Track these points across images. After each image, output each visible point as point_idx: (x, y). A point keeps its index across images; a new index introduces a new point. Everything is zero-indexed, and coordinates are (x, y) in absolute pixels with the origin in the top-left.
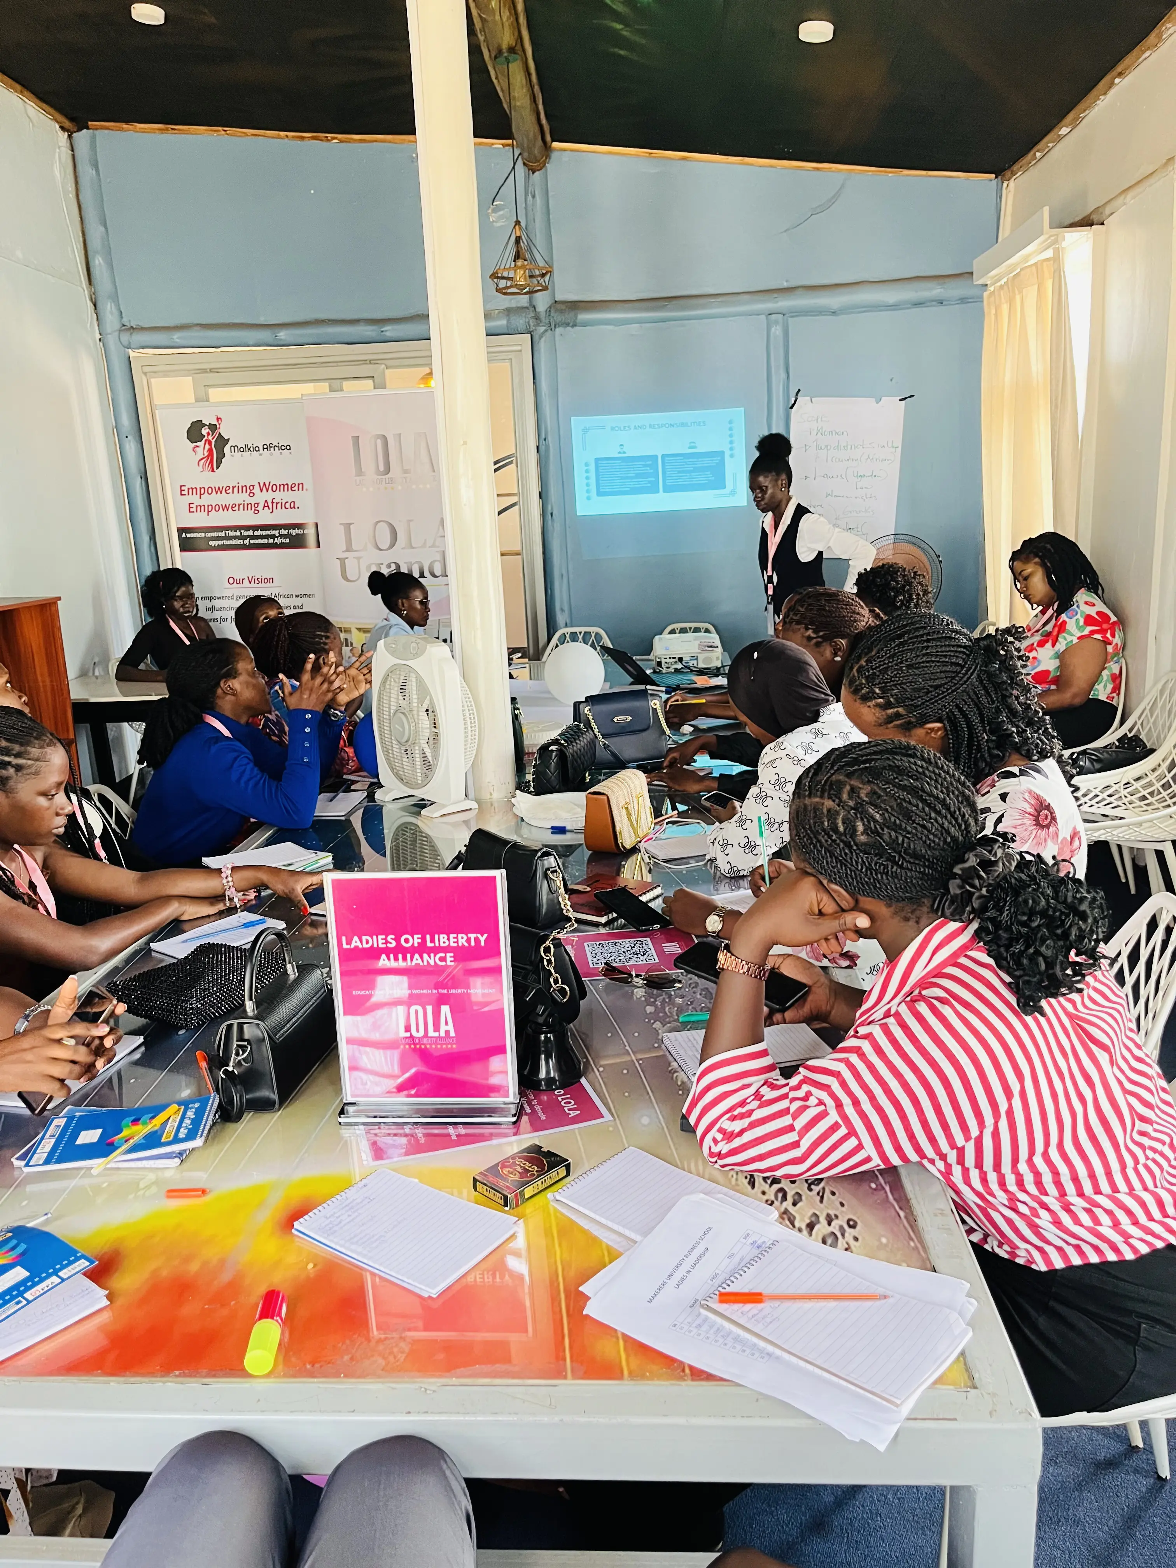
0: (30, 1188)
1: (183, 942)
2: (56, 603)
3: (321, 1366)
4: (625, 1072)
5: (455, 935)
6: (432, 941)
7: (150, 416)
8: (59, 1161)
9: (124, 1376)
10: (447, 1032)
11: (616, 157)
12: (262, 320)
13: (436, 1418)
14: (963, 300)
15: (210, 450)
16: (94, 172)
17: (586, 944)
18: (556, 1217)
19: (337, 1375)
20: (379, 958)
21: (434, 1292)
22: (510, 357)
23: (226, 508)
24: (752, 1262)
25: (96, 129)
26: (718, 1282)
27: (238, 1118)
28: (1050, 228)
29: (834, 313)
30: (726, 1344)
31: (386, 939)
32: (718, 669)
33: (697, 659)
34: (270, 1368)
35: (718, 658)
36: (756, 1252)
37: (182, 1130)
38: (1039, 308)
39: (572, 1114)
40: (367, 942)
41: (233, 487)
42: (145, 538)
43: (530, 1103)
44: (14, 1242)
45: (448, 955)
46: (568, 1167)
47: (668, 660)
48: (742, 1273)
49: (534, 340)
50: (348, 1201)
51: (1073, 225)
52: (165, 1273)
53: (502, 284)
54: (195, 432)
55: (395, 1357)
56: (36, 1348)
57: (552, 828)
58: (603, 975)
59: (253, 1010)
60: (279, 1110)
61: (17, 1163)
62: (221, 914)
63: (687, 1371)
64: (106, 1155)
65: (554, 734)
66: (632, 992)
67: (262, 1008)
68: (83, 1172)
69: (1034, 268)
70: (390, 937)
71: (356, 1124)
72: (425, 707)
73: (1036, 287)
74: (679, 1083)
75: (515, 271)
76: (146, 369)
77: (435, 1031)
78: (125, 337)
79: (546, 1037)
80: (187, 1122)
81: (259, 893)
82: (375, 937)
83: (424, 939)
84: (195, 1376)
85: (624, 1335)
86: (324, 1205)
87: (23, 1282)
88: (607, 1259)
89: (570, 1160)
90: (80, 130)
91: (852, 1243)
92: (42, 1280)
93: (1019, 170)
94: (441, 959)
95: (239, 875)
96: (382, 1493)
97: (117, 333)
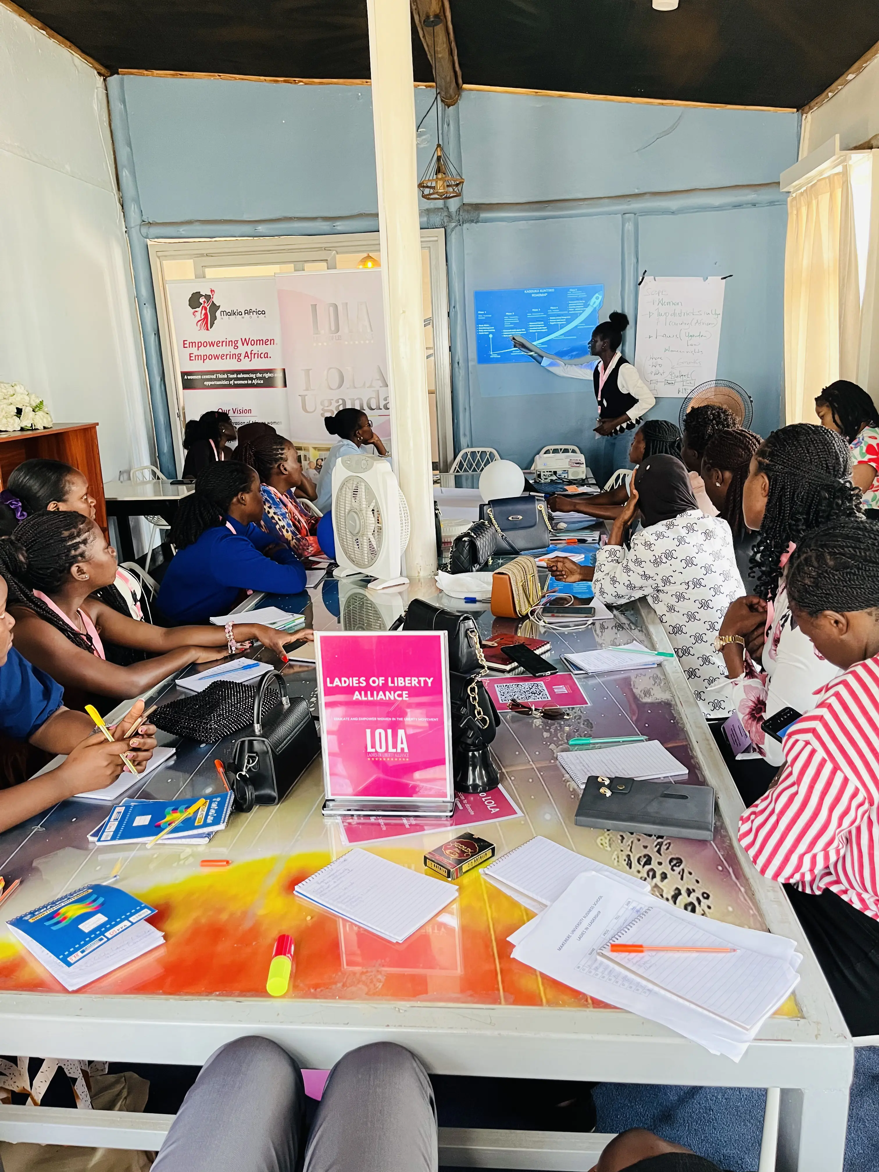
0: (101, 857)
1: (200, 679)
2: (95, 427)
3: (321, 991)
4: (531, 780)
5: (409, 678)
6: (393, 682)
7: (162, 288)
8: (122, 838)
9: (178, 995)
10: (402, 749)
11: (510, 95)
12: (245, 218)
13: (409, 1030)
14: (772, 203)
15: (206, 314)
16: (122, 106)
17: (496, 685)
18: (486, 887)
19: (333, 997)
20: (353, 693)
21: (400, 939)
22: (429, 246)
23: (217, 357)
24: (634, 922)
25: (124, 74)
26: (608, 936)
27: (249, 809)
28: (841, 150)
29: (673, 213)
30: (617, 982)
31: (359, 680)
32: (583, 480)
33: (567, 473)
34: (285, 991)
35: (583, 472)
36: (635, 915)
37: (209, 817)
38: (831, 210)
39: (494, 811)
40: (345, 682)
41: (222, 342)
42: (158, 379)
43: (461, 802)
44: (94, 896)
45: (404, 693)
46: (493, 850)
47: (546, 473)
48: (626, 930)
49: (447, 233)
50: (334, 871)
51: (856, 148)
52: (203, 921)
53: (427, 191)
54: (194, 301)
55: (375, 985)
56: (114, 973)
57: (466, 598)
58: (510, 709)
59: (260, 731)
60: (278, 804)
61: (91, 839)
62: (226, 659)
63: (590, 1001)
64: (157, 834)
65: (465, 529)
66: (532, 722)
67: (265, 729)
68: (139, 846)
69: (827, 180)
70: (362, 679)
71: (335, 815)
72: (371, 508)
73: (829, 194)
74: (571, 790)
75: (436, 182)
76: (159, 254)
77: (393, 748)
78: (144, 230)
79: (473, 755)
80: (212, 811)
81: (253, 644)
82: (351, 679)
83: (386, 680)
84: (230, 996)
85: (541, 973)
86: (316, 874)
87: (103, 925)
88: (525, 918)
89: (495, 845)
90: (112, 75)
91: (707, 910)
92: (117, 924)
93: (815, 106)
94: (399, 696)
95: (236, 631)
96: (372, 1083)
97: (138, 227)
